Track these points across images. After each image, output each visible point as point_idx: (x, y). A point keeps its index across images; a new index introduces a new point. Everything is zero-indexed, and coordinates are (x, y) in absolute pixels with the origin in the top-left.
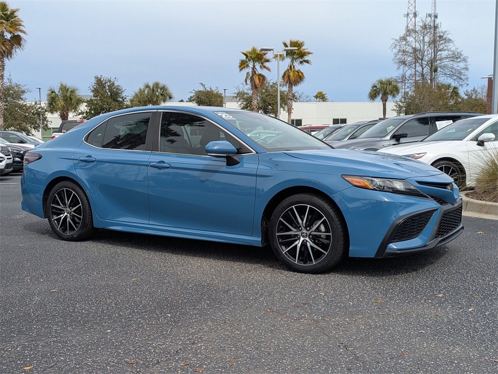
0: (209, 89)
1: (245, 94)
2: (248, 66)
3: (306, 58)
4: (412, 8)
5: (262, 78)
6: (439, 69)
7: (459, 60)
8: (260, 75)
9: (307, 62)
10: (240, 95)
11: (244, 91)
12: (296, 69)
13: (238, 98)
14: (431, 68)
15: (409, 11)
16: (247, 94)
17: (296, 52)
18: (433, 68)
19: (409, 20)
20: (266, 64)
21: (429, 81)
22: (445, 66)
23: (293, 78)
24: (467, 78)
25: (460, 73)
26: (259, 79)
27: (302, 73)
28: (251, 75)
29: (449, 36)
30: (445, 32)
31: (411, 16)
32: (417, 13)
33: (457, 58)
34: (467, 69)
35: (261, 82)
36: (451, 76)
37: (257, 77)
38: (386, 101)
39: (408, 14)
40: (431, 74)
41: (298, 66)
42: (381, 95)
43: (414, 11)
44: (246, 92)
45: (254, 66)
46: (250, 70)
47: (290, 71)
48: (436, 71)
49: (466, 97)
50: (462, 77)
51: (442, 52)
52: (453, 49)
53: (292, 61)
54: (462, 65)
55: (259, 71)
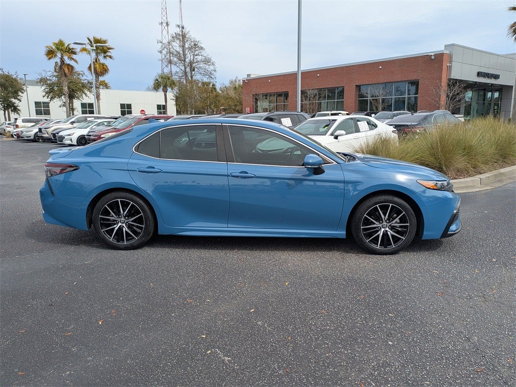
0: (7, 73)
1: (47, 79)
2: (56, 56)
3: (108, 54)
4: (164, 18)
5: (71, 68)
6: (196, 69)
7: (209, 64)
8: (69, 65)
9: (110, 57)
10: (43, 81)
11: (46, 78)
12: (101, 62)
13: (42, 84)
14: (191, 68)
15: (163, 21)
16: (50, 80)
17: (101, 48)
18: (192, 67)
19: (163, 28)
20: (74, 56)
21: (190, 78)
22: (200, 67)
23: (100, 71)
24: (215, 78)
25: (211, 73)
26: (68, 69)
27: (107, 66)
28: (59, 64)
29: (202, 45)
30: (199, 41)
31: (165, 24)
32: (169, 23)
33: (208, 62)
34: (215, 71)
35: (70, 71)
36: (204, 75)
37: (66, 67)
38: (166, 92)
39: (162, 23)
40: (191, 73)
41: (102, 59)
42: (162, 87)
43: (166, 21)
44: (48, 78)
45: (62, 57)
46: (58, 60)
47: (96, 63)
48: (194, 70)
49: (220, 92)
50: (212, 76)
51: (197, 57)
52: (205, 55)
53: (97, 55)
54: (212, 67)
55: (67, 61)
